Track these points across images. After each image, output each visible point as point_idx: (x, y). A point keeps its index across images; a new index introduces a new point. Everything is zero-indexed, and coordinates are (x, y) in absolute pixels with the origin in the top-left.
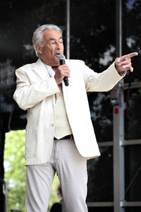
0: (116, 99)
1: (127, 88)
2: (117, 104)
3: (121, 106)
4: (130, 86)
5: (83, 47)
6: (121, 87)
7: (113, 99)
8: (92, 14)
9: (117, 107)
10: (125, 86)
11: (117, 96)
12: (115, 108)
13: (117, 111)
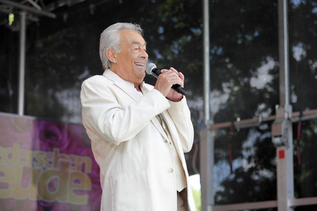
0: (280, 136)
1: (297, 119)
2: (283, 144)
3: (288, 147)
4: (301, 116)
5: (227, 60)
6: (289, 119)
7: (276, 137)
8: (242, 10)
9: (282, 148)
10: (294, 117)
11: (283, 133)
12: (278, 150)
13: (282, 155)
